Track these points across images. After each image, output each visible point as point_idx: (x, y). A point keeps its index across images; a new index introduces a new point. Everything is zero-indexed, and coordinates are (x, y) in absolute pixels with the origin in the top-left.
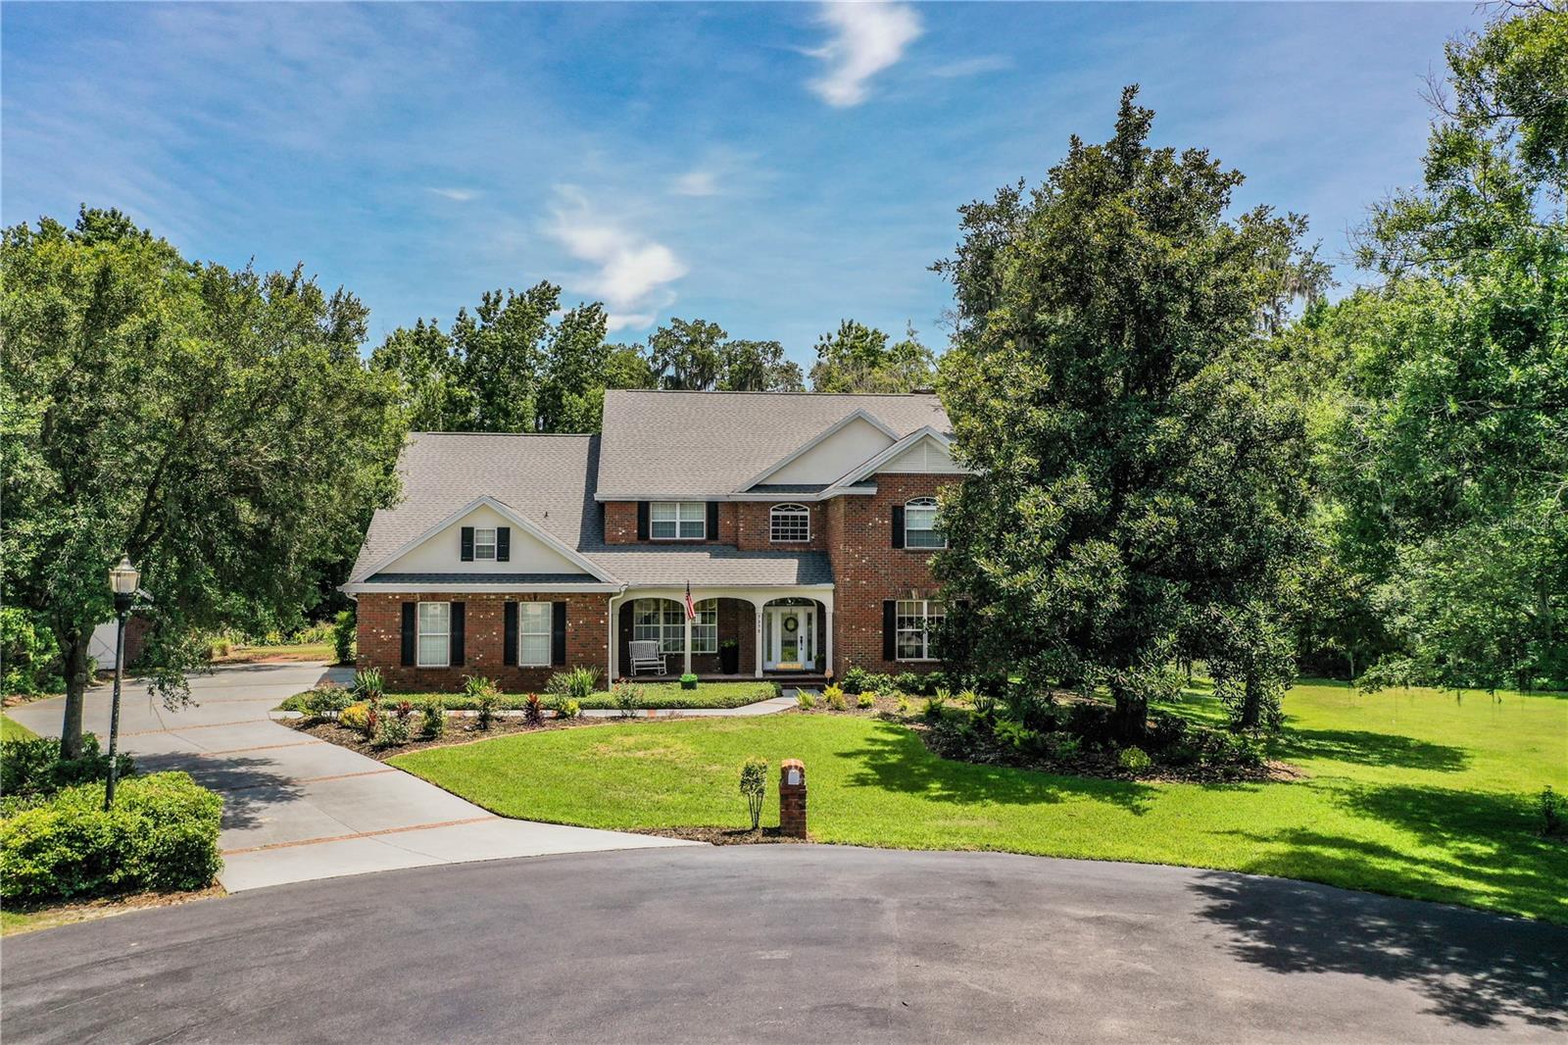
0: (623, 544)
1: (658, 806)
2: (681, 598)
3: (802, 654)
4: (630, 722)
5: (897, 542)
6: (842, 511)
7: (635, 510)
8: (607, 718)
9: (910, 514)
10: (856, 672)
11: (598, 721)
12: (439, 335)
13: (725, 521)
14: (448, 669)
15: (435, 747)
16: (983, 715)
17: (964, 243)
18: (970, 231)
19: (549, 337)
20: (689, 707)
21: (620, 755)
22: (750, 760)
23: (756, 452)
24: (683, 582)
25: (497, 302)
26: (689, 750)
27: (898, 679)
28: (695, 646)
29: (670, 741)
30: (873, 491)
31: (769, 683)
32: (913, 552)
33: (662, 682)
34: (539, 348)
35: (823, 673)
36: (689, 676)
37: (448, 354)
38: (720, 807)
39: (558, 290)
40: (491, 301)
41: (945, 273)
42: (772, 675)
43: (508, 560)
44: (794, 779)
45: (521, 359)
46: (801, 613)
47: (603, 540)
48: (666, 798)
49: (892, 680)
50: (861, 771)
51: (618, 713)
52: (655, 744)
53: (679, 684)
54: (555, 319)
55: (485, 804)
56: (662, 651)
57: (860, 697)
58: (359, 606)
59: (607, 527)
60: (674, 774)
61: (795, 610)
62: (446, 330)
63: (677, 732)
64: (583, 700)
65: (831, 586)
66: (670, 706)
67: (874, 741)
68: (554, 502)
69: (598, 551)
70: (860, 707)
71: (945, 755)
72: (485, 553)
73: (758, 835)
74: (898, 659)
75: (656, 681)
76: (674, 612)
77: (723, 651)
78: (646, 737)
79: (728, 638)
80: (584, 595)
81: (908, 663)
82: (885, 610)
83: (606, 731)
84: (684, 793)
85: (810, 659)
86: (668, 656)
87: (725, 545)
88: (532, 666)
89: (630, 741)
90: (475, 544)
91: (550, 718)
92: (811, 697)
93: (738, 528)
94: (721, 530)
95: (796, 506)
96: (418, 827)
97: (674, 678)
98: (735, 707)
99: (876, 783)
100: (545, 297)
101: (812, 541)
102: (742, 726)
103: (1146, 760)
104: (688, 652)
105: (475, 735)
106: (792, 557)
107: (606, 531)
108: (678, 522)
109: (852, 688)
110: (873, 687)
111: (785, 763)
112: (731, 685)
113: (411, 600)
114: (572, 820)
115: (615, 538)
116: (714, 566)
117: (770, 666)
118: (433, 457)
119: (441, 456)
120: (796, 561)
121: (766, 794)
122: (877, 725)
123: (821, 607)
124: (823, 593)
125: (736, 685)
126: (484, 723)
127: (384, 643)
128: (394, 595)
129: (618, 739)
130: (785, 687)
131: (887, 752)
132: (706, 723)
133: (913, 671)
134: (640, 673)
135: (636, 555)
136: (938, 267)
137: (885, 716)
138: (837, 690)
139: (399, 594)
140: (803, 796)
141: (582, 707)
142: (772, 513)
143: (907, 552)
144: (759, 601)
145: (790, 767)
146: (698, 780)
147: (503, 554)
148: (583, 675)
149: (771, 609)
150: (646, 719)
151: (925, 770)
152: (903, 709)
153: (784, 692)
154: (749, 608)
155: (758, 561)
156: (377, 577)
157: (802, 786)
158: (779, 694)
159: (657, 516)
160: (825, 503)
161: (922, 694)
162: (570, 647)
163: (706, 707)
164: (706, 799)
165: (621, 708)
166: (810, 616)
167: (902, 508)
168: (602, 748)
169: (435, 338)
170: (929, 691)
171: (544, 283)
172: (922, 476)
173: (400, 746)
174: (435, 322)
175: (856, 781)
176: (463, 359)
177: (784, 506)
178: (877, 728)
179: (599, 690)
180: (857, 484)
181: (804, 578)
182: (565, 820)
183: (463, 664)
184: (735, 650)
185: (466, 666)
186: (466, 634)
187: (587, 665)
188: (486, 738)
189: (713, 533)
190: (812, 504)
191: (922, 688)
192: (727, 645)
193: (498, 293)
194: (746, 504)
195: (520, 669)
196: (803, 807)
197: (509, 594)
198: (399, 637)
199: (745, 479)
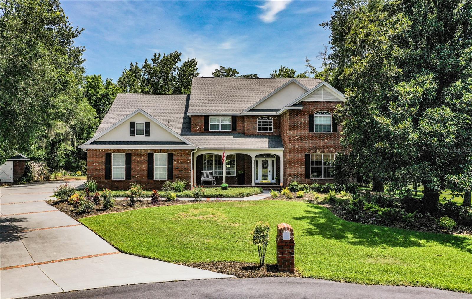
0: (199, 133)
1: (206, 247)
2: (221, 154)
3: (270, 177)
4: (198, 203)
5: (311, 129)
6: (288, 117)
7: (203, 119)
8: (188, 201)
9: (316, 118)
10: (295, 183)
11: (184, 202)
12: (138, 68)
13: (239, 124)
14: (124, 181)
15: (106, 213)
16: (356, 201)
17: (334, 14)
18: (337, 9)
19: (177, 71)
20: (224, 197)
21: (191, 218)
22: (259, 224)
23: (251, 98)
24: (222, 147)
25: (159, 57)
26: (224, 216)
27: (312, 186)
28: (227, 173)
29: (215, 211)
30: (301, 108)
31: (257, 188)
32: (318, 134)
33: (214, 187)
34: (173, 74)
35: (279, 184)
36: (224, 184)
37: (141, 75)
38: (240, 247)
39: (180, 54)
40: (157, 56)
41: (326, 27)
42: (258, 185)
43: (149, 136)
44: (287, 236)
45: (167, 77)
46: (270, 160)
47: (191, 131)
48: (211, 242)
49: (309, 187)
50: (308, 227)
51: (193, 199)
52: (208, 213)
53: (221, 188)
54: (179, 65)
55: (114, 244)
56: (214, 175)
57: (298, 193)
58: (88, 154)
59: (192, 126)
60: (216, 227)
61: (267, 159)
62: (140, 66)
63: (219, 207)
64: (179, 194)
65: (283, 149)
66: (216, 196)
67: (309, 212)
68: (172, 118)
69: (188, 135)
70: (298, 197)
71: (346, 219)
72: (140, 133)
73: (264, 270)
74: (311, 178)
75: (211, 187)
76: (219, 160)
77: (238, 175)
78: (204, 209)
79: (240, 170)
80: (181, 150)
81: (315, 180)
82: (306, 158)
83: (186, 207)
84: (220, 239)
85: (273, 179)
86: (216, 177)
87: (239, 133)
88: (159, 179)
89: (197, 211)
90: (136, 129)
91: (164, 201)
92: (277, 193)
93: (244, 126)
94: (238, 127)
95: (268, 117)
96: (71, 259)
97: (219, 186)
98: (244, 197)
99: (317, 234)
100: (176, 56)
101: (274, 132)
102: (247, 205)
103: (454, 223)
104: (224, 175)
105: (126, 208)
106: (266, 138)
107: (192, 128)
108: (220, 124)
109: (293, 190)
110: (302, 189)
111: (281, 226)
112: (241, 188)
113: (109, 152)
114: (156, 256)
115: (195, 130)
116: (235, 141)
117: (257, 182)
118: (127, 102)
119: (130, 102)
120: (268, 139)
121: (269, 245)
122: (308, 205)
123: (278, 157)
124: (279, 152)
125: (244, 188)
126: (132, 203)
127: (97, 169)
128: (102, 150)
129: (191, 210)
130: (264, 190)
131: (319, 217)
132: (232, 204)
133: (318, 183)
134: (205, 184)
135: (204, 137)
136: (323, 25)
137: (310, 201)
138: (287, 190)
139: (105, 149)
140: (292, 247)
141: (178, 196)
142: (258, 120)
143: (315, 134)
144: (253, 155)
145: (284, 229)
146: (228, 231)
147: (147, 133)
148: (180, 184)
149: (258, 159)
150: (205, 201)
151: (340, 227)
152: (317, 198)
153: (264, 191)
154: (249, 158)
155: (252, 139)
156: (95, 143)
157: (292, 241)
158: (262, 192)
159: (212, 121)
160: (279, 116)
161: (322, 192)
162: (175, 172)
163: (232, 197)
164: (232, 242)
165: (194, 197)
166: (273, 161)
167: (313, 115)
168: (183, 214)
169: (136, 69)
170: (326, 191)
171: (176, 51)
172: (321, 102)
173: (88, 213)
174: (137, 63)
175: (307, 232)
176: (147, 77)
177: (263, 117)
178: (308, 206)
179: (187, 190)
180: (294, 105)
181: (271, 146)
182: (152, 255)
183: (130, 179)
184: (243, 175)
185: (132, 179)
186: (132, 166)
187: (182, 180)
188: (131, 209)
189: (234, 128)
190: (274, 117)
191: (322, 190)
192: (240, 173)
193: (159, 54)
194: (247, 117)
195: (154, 181)
196: (292, 254)
197: (150, 150)
198: (104, 167)
199: (247, 107)
